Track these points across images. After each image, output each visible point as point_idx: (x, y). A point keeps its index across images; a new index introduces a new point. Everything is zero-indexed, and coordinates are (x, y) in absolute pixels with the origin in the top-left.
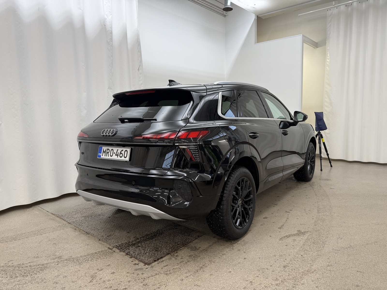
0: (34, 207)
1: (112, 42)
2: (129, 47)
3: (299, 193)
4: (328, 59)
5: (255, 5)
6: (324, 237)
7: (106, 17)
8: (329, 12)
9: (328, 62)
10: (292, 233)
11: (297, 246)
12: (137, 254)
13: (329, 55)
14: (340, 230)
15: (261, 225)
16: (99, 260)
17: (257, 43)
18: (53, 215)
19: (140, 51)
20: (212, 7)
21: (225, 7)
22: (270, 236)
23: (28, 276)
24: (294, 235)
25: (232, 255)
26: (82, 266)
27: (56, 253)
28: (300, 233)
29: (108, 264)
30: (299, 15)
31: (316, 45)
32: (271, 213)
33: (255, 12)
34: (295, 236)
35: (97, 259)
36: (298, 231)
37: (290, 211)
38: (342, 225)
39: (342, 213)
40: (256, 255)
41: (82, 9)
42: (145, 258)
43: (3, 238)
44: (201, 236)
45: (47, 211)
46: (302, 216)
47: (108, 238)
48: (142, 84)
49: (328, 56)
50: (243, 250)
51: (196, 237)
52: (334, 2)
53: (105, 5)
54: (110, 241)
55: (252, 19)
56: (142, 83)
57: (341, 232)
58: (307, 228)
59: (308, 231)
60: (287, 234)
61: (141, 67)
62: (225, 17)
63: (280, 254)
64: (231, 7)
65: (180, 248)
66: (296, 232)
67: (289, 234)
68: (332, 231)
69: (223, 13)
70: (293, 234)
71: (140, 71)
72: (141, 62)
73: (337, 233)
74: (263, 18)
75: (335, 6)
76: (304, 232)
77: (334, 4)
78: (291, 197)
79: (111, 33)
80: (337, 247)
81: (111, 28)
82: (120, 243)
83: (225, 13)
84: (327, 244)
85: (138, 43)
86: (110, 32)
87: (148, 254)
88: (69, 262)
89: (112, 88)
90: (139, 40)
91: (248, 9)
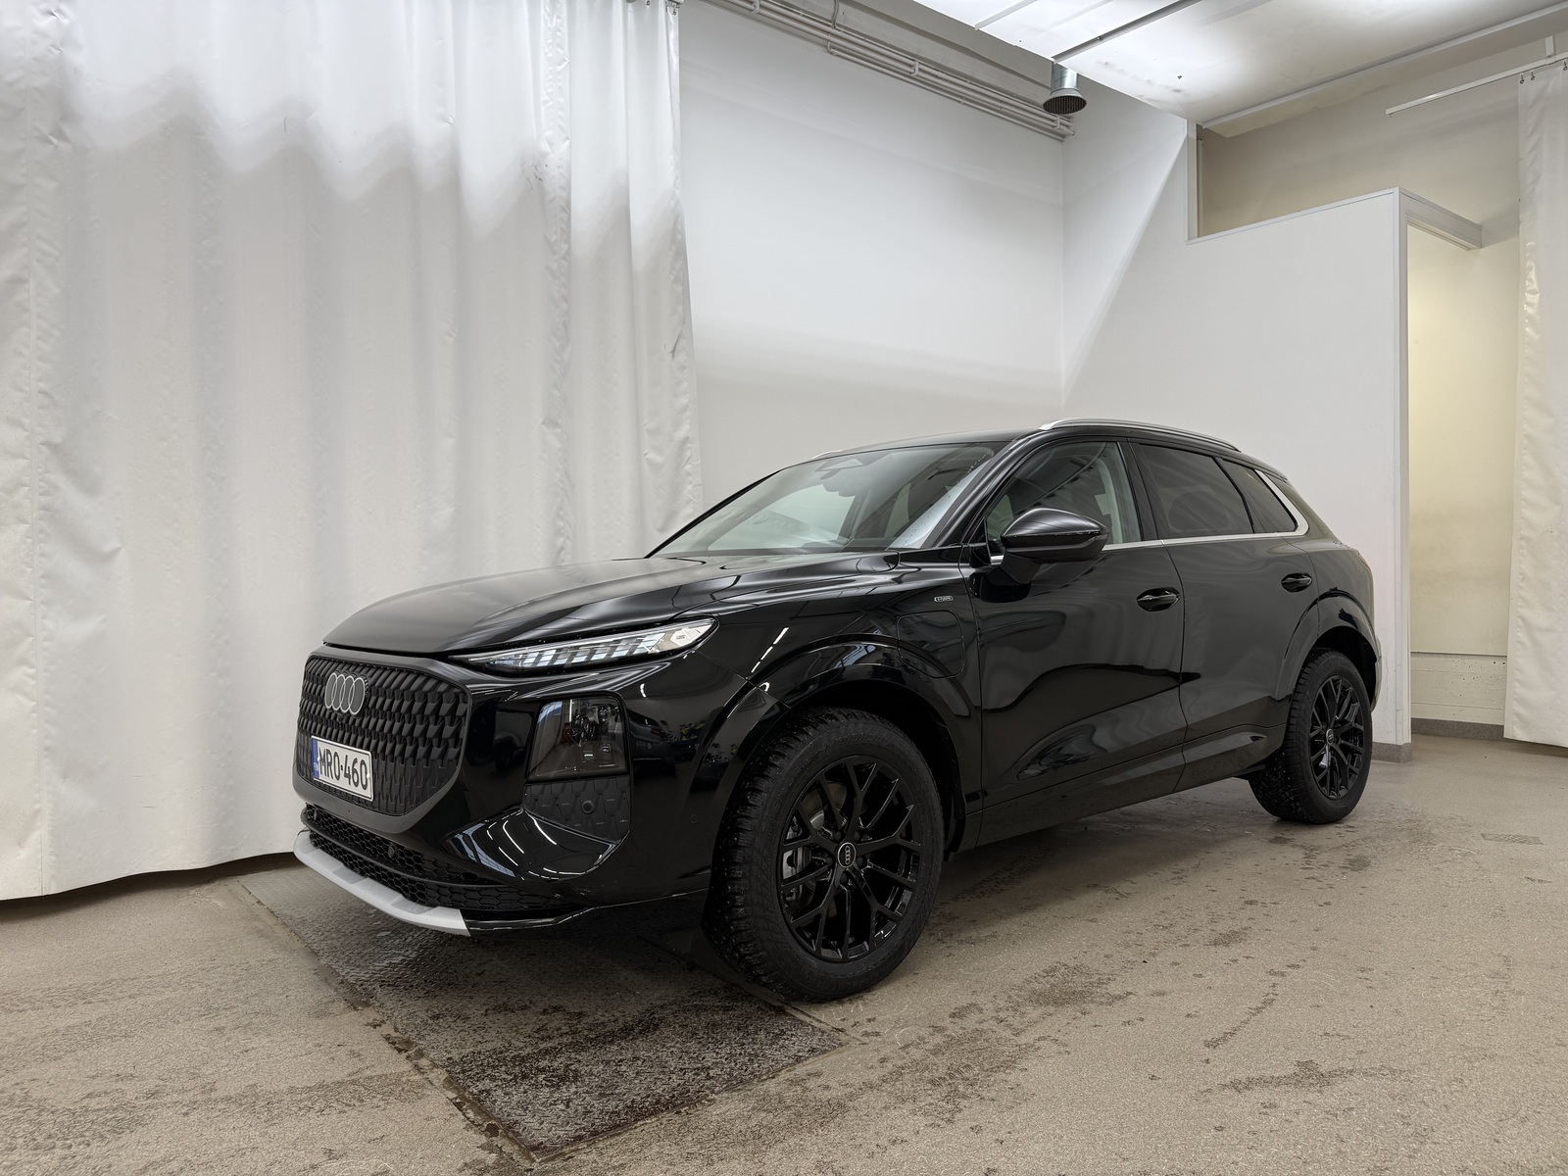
0: (222, 882)
1: (568, 241)
2: (640, 262)
3: (1361, 890)
4: (1533, 292)
5: (1180, 77)
6: (1428, 1106)
7: (545, 147)
8: (1530, 89)
9: (1530, 304)
10: (1268, 1073)
11: (1272, 1134)
12: (514, 1103)
13: (1532, 275)
14: (1527, 1076)
15: (1125, 1023)
16: (354, 1113)
17: (1199, 237)
18: (274, 915)
19: (682, 279)
20: (1001, 101)
21: (1051, 97)
22: (1153, 1077)
23: (54, 1147)
24: (1276, 1082)
25: (934, 1149)
26: (272, 1131)
27: (204, 1069)
28: (1309, 1075)
29: (378, 1135)
30: (1388, 111)
31: (1471, 235)
32: (1191, 974)
33: (1187, 111)
34: (1278, 1084)
35: (346, 1109)
36: (1299, 1064)
37: (1289, 970)
38: (1542, 1054)
39: (1556, 994)
40: (1050, 1160)
41: (451, 120)
42: (542, 1123)
43: (49, 989)
44: (825, 1051)
45: (259, 902)
46: (1345, 994)
47: (430, 1022)
48: (685, 408)
49: (1530, 280)
50: (995, 1132)
51: (800, 1054)
52: (1549, 41)
53: (546, 102)
54: (433, 1038)
55: (1177, 138)
56: (688, 407)
57: (1529, 1088)
58: (1353, 1055)
59: (1352, 1071)
60: (1241, 1075)
61: (683, 342)
62: (1062, 141)
63: (1173, 1167)
64: (1079, 95)
65: (713, 1092)
66: (1291, 1070)
67: (1252, 1075)
68: (1483, 1078)
69: (1053, 127)
70: (1273, 1077)
71: (682, 357)
72: (684, 323)
73: (1506, 1093)
74: (1227, 136)
75: (1558, 57)
76: (1332, 1074)
77: (1550, 50)
78: (1315, 907)
79: (567, 207)
80: (1485, 1162)
81: (567, 188)
82: (468, 1051)
83: (1061, 124)
84: (1436, 1140)
85: (674, 246)
86: (561, 206)
87: (564, 1108)
88: (233, 1107)
89: (560, 421)
90: (680, 237)
91: (1151, 100)
